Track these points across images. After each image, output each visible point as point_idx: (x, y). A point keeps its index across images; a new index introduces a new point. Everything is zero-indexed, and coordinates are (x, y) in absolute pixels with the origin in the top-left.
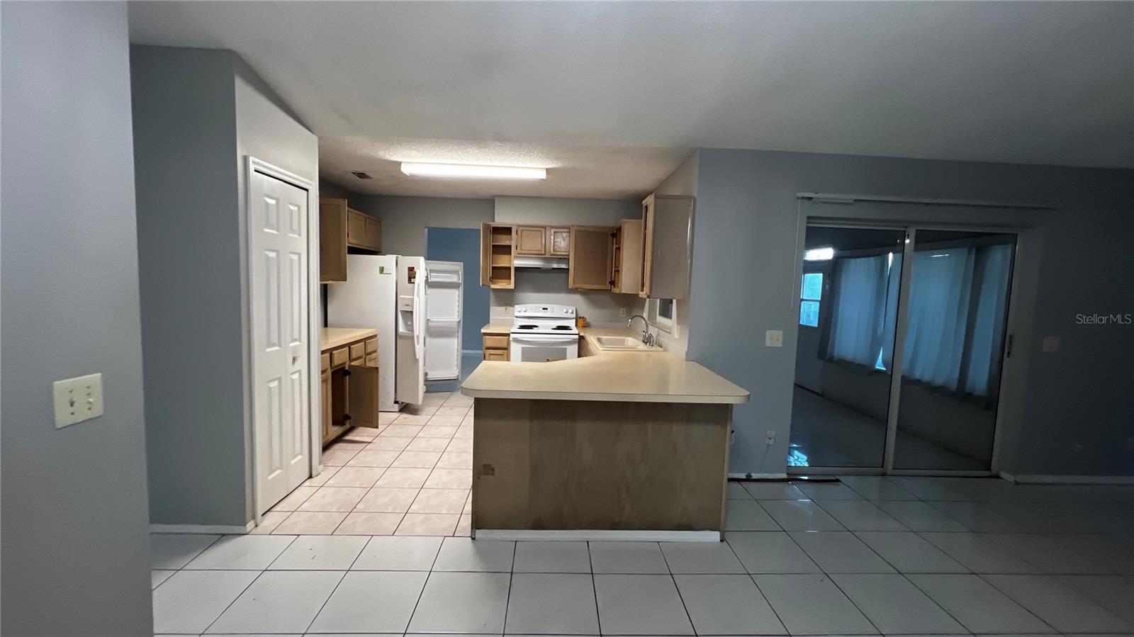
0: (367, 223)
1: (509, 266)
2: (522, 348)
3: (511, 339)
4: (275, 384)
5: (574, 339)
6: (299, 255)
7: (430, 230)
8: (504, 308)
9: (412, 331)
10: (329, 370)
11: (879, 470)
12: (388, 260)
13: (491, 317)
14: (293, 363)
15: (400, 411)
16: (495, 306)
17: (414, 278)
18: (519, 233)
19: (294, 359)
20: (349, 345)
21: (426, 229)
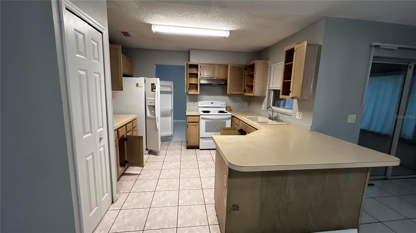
0: (127, 61)
1: (197, 83)
2: (206, 122)
3: (200, 118)
4: (90, 157)
5: (229, 117)
6: (99, 74)
7: (157, 65)
8: (193, 103)
9: (155, 115)
10: (117, 140)
11: (383, 177)
12: (141, 80)
13: (187, 107)
14: (100, 141)
15: (149, 154)
16: (188, 102)
17: (155, 89)
18: (202, 67)
19: (100, 139)
20: (125, 125)
21: (155, 65)
